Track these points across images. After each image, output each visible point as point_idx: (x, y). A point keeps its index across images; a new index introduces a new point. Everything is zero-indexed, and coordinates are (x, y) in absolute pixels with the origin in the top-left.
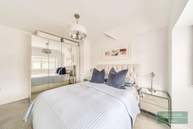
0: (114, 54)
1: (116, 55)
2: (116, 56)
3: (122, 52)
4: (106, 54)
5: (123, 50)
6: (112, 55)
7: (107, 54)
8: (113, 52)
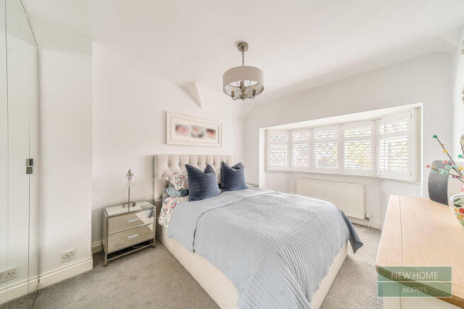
0: (196, 133)
1: (200, 136)
2: (198, 140)
3: (209, 134)
4: (177, 128)
5: (211, 131)
6: (193, 136)
7: (180, 129)
8: (195, 128)
